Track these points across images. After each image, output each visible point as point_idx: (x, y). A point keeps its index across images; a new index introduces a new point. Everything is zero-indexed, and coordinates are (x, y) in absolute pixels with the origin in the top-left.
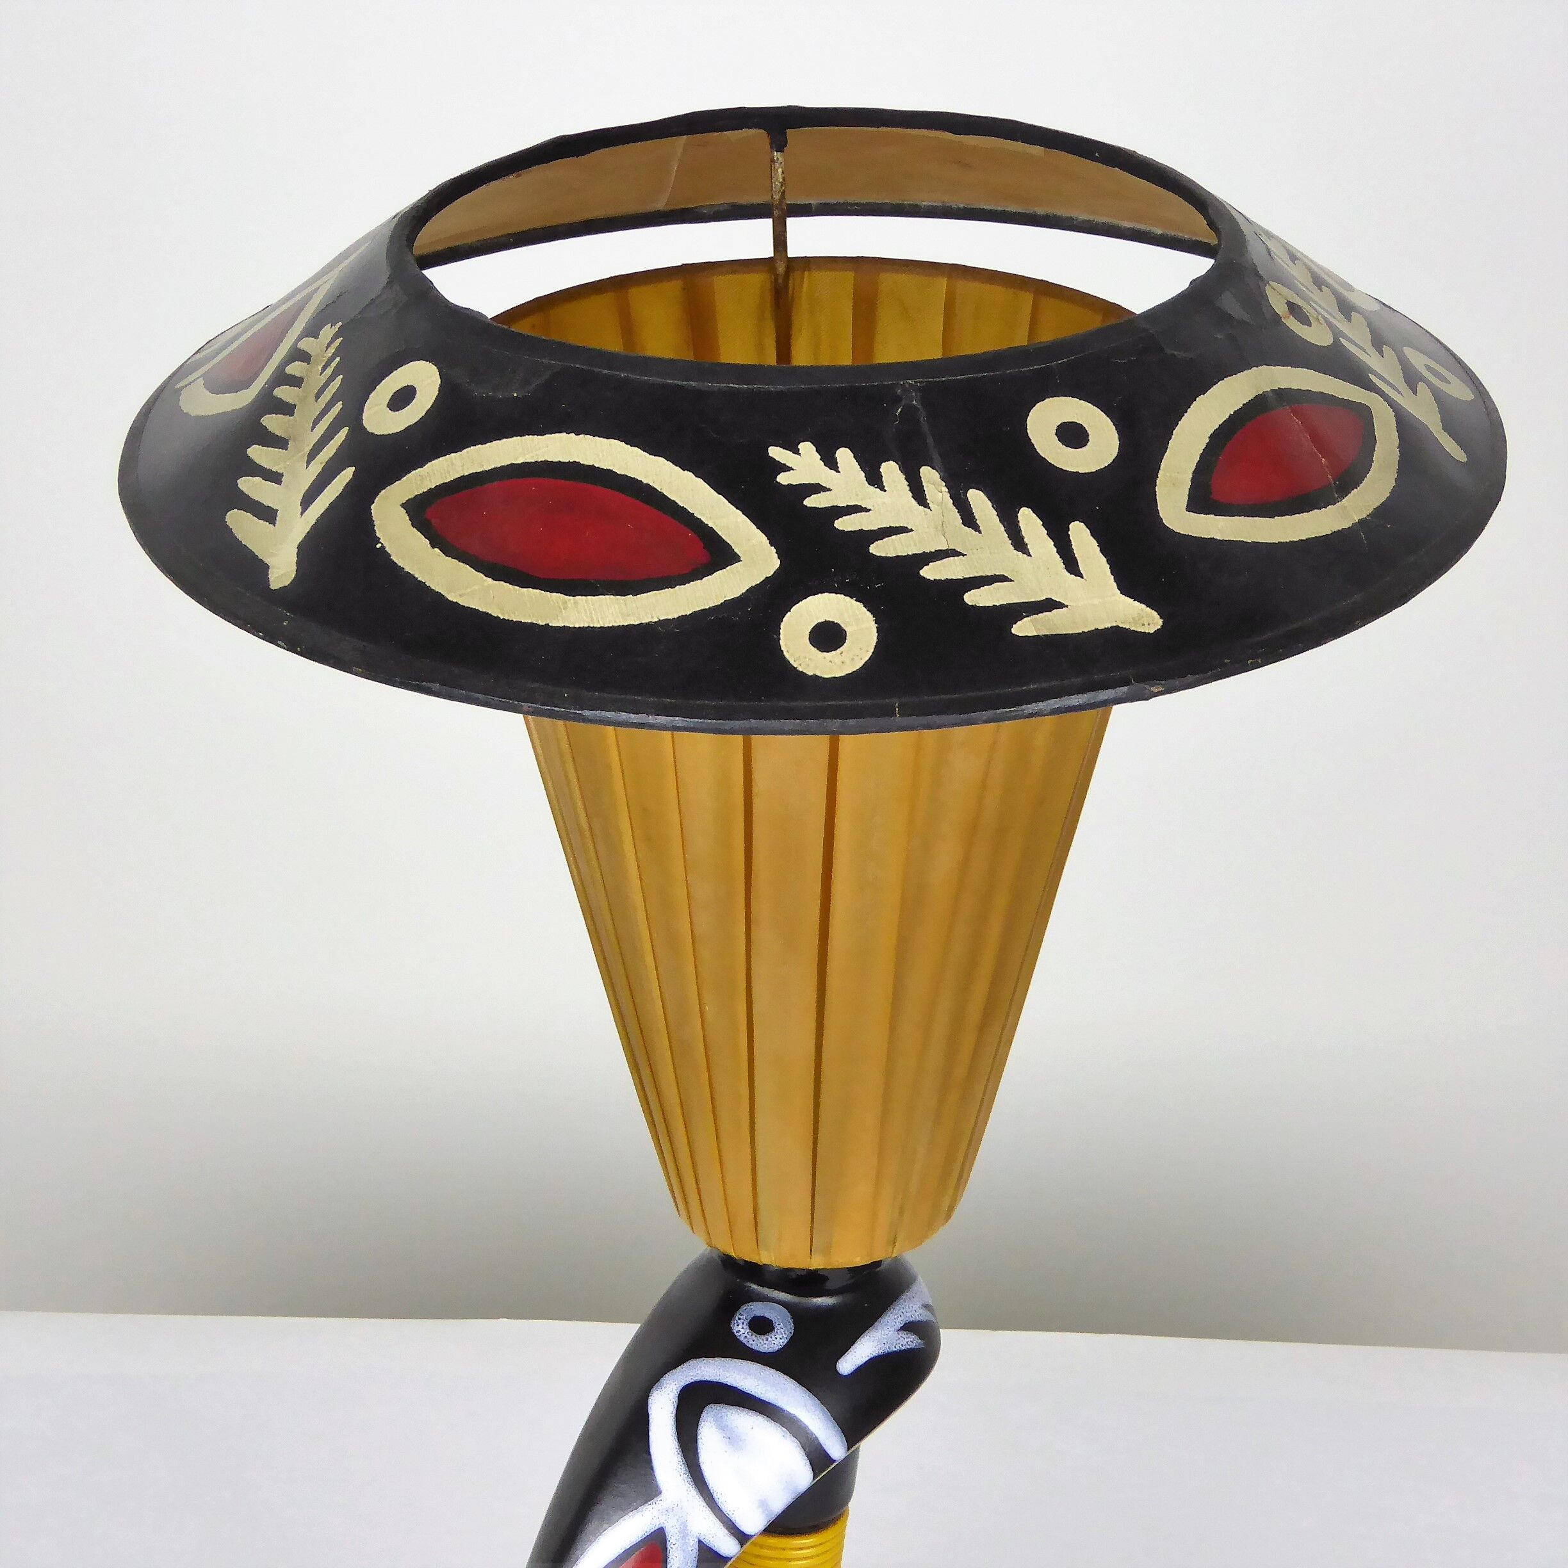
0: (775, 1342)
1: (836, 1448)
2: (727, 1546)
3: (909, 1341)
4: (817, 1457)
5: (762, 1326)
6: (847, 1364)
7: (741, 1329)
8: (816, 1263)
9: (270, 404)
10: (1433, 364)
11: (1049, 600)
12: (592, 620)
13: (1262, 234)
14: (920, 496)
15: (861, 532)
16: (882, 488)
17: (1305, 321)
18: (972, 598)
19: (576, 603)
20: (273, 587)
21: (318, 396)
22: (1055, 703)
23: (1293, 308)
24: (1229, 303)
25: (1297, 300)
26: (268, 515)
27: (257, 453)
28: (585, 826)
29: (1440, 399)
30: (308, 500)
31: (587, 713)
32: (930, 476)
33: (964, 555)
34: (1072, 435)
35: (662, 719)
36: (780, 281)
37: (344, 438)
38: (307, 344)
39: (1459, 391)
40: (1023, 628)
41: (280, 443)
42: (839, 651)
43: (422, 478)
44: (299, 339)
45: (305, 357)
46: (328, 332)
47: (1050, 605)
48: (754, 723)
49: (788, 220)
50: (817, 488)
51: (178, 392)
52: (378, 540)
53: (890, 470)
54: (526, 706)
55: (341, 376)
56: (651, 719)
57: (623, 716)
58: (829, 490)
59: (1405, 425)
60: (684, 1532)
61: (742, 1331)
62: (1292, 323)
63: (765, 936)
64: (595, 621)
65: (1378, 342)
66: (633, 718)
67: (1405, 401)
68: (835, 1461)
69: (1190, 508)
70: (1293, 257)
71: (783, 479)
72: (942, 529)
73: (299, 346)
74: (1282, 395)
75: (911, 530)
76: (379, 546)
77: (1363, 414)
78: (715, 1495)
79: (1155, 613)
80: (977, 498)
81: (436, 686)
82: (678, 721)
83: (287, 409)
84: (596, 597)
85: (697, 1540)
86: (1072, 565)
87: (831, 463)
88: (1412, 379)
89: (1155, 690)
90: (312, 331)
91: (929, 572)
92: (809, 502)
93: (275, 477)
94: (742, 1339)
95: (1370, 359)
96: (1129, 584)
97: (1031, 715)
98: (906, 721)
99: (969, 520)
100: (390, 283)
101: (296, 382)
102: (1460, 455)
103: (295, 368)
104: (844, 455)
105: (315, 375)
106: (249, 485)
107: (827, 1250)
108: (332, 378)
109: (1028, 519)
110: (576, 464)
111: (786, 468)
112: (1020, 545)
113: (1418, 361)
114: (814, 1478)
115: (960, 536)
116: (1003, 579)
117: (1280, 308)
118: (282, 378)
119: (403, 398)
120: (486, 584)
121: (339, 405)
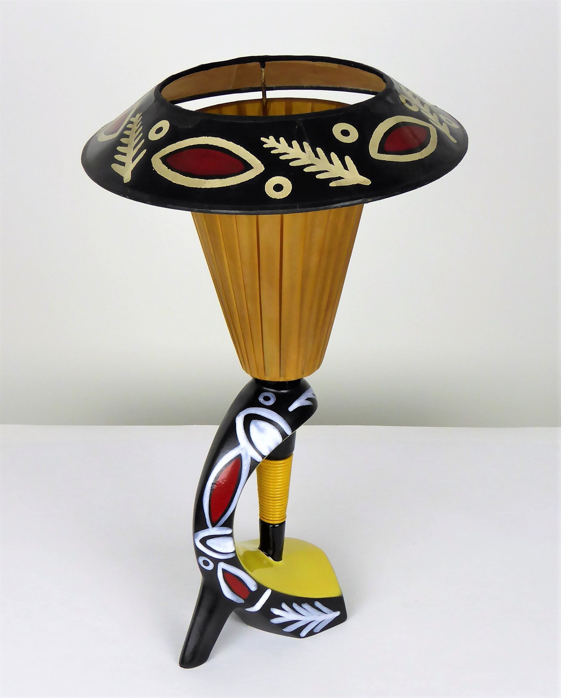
0: (271, 403)
1: (289, 432)
2: (259, 459)
3: (308, 403)
4: (283, 434)
5: (267, 399)
6: (291, 409)
7: (261, 399)
8: (282, 380)
9: (123, 135)
10: (447, 119)
11: (339, 177)
12: (213, 186)
13: (398, 83)
14: (303, 149)
15: (287, 159)
16: (292, 148)
17: (411, 105)
18: (318, 176)
19: (208, 182)
20: (125, 182)
21: (136, 132)
22: (342, 204)
23: (407, 101)
24: (389, 99)
25: (408, 100)
26: (123, 164)
27: (119, 148)
28: (213, 255)
29: (449, 127)
30: (133, 160)
31: (212, 211)
32: (305, 144)
33: (316, 165)
34: (345, 133)
35: (233, 211)
36: (265, 104)
37: (143, 142)
38: (133, 119)
39: (455, 126)
40: (332, 184)
41: (126, 145)
42: (281, 192)
43: (165, 151)
44: (131, 118)
45: (132, 123)
46: (138, 116)
47: (340, 178)
48: (258, 211)
49: (267, 92)
50: (274, 148)
51: (97, 137)
52: (153, 168)
53: (295, 143)
54: (195, 209)
55: (142, 127)
56: (230, 211)
57: (222, 211)
58: (278, 149)
59: (439, 132)
60: (247, 454)
61: (261, 400)
62: (407, 105)
63: (264, 283)
64: (214, 186)
65: (432, 112)
66: (225, 211)
67: (439, 127)
68: (288, 435)
69: (378, 152)
70: (408, 90)
71: (265, 146)
72: (309, 158)
73: (130, 120)
74: (404, 123)
75: (301, 159)
76: (154, 169)
77: (427, 130)
78: (255, 445)
79: (369, 180)
80: (319, 150)
81: (170, 205)
82: (237, 212)
83: (128, 136)
84: (214, 180)
85: (250, 457)
86: (346, 168)
87: (278, 142)
88: (441, 122)
89: (370, 200)
90: (134, 116)
91: (306, 170)
92: (272, 152)
93: (125, 154)
94: (261, 402)
95: (429, 115)
96: (362, 172)
97: (335, 208)
98: (301, 209)
99: (317, 156)
100: (155, 101)
101: (130, 129)
102: (455, 141)
103: (129, 126)
104: (282, 139)
105: (135, 127)
106: (117, 157)
107: (285, 376)
108: (140, 127)
109: (333, 155)
110: (207, 145)
111: (266, 143)
112: (331, 162)
113: (443, 118)
114: (283, 440)
115: (315, 160)
116: (327, 171)
117: (403, 101)
118: (126, 129)
119: (159, 130)
120: (183, 178)
121: (142, 134)
